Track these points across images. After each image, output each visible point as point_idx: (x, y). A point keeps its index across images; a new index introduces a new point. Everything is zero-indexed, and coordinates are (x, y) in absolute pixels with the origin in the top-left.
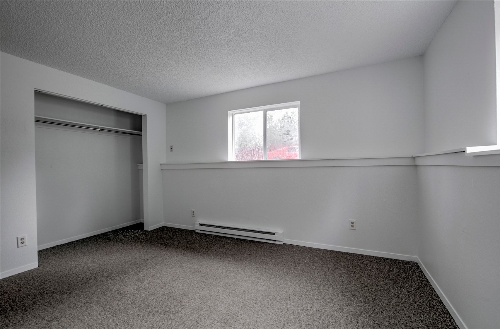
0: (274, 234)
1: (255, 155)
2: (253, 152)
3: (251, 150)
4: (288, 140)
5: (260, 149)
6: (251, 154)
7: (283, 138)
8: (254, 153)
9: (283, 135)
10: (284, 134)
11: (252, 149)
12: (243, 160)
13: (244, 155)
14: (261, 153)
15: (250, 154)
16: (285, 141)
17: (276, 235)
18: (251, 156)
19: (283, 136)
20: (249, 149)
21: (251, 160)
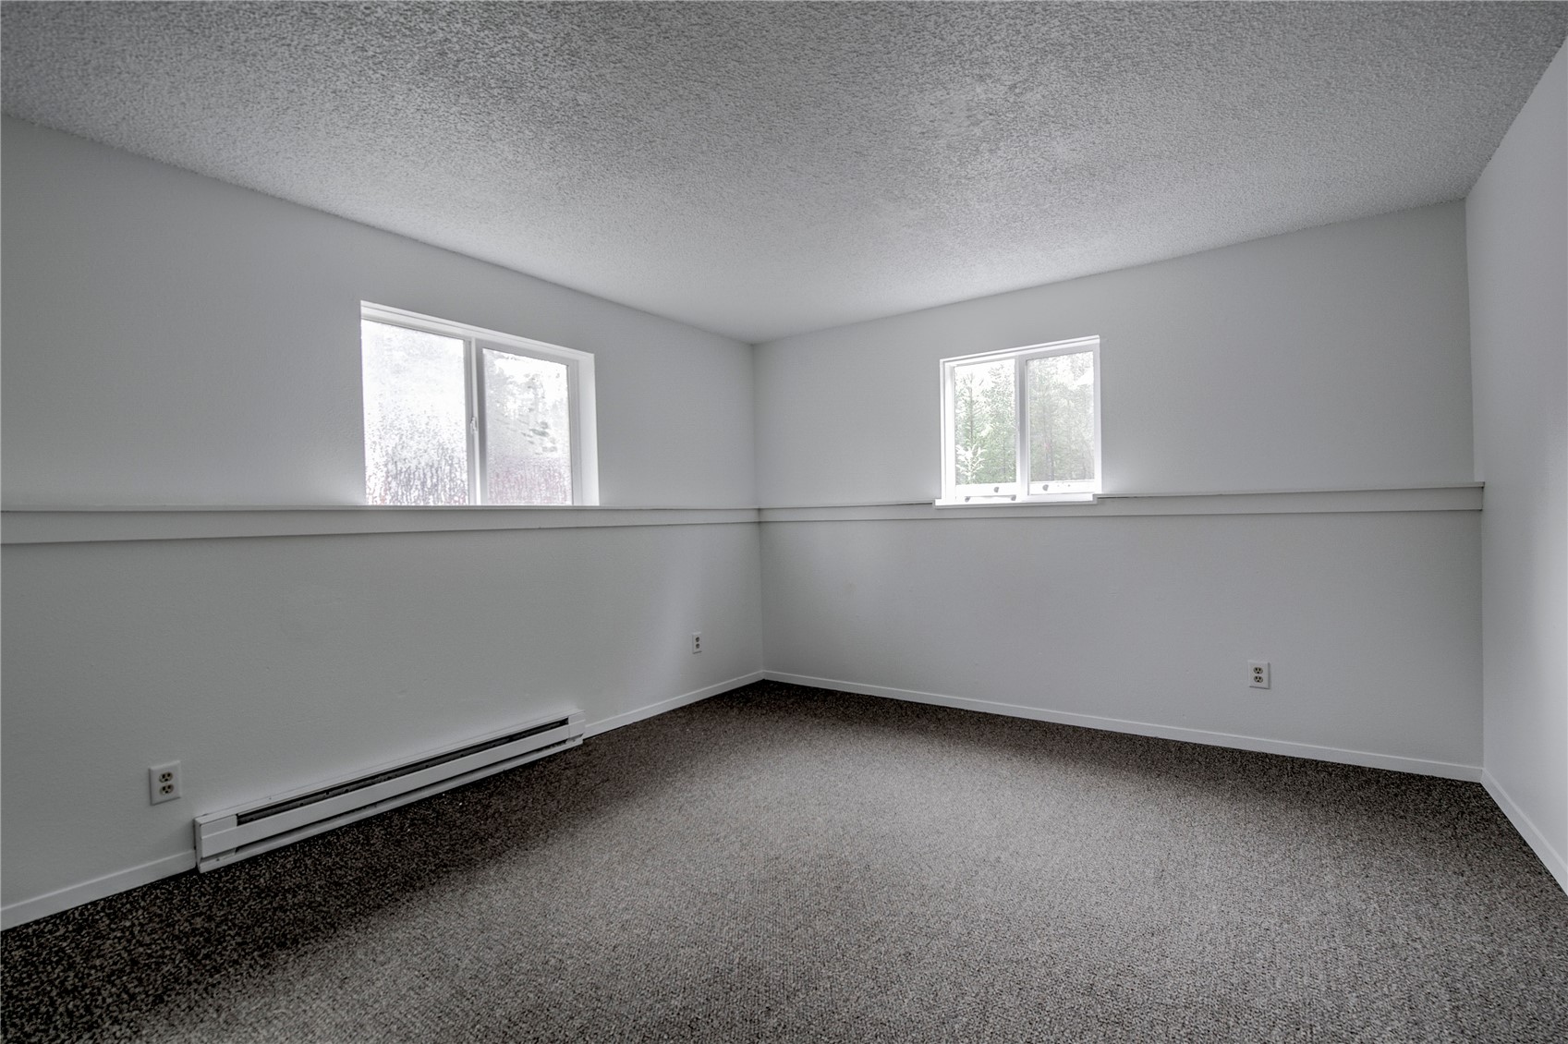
0: (564, 722)
1: (436, 485)
2: (429, 475)
3: (419, 466)
4: (545, 449)
5: (457, 466)
6: (423, 484)
7: (532, 443)
8: (435, 480)
9: (531, 433)
10: (534, 431)
11: (427, 465)
12: (388, 503)
13: (394, 484)
14: (459, 482)
15: (418, 483)
16: (537, 451)
17: (570, 724)
18: (423, 489)
19: (531, 437)
20: (414, 463)
21: (422, 504)
